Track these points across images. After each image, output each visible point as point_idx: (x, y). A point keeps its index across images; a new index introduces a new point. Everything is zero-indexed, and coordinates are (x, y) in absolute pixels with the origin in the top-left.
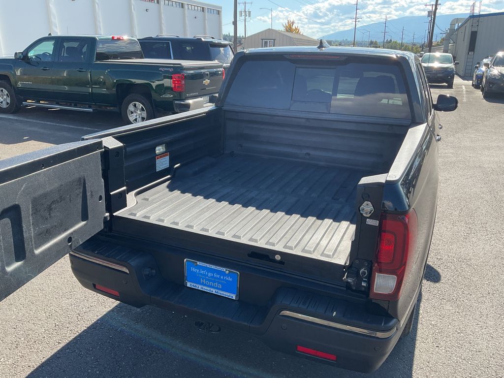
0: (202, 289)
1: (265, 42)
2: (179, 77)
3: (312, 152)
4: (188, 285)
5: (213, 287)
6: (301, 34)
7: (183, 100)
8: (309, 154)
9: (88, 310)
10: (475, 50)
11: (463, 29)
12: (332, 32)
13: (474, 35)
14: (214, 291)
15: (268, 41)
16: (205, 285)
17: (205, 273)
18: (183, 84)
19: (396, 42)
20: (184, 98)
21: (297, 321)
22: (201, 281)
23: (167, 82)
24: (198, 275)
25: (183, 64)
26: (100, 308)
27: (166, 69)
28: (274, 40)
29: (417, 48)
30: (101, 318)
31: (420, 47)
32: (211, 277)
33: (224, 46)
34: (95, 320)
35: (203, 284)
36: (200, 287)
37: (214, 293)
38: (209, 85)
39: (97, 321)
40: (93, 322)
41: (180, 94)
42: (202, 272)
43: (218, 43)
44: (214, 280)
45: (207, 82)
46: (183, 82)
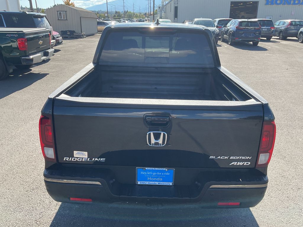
0: (149, 184)
1: (60, 13)
2: (22, 40)
3: (158, 87)
4: (139, 183)
5: (157, 181)
6: (76, 6)
7: (28, 56)
8: (156, 88)
9: (41, 216)
10: (178, 17)
11: (169, 5)
12: (91, 6)
13: (176, 8)
14: (157, 183)
15: (62, 12)
16: (151, 181)
17: (151, 173)
18: (26, 45)
19: (130, 12)
20: (28, 55)
21: (219, 190)
22: (148, 178)
23: (15, 45)
24: (145, 176)
25: (24, 31)
26: (49, 212)
27: (12, 35)
28: (66, 12)
29: (142, 16)
30: (54, 218)
31: (144, 15)
32: (155, 175)
33: (42, 17)
34: (51, 222)
35: (149, 181)
36: (147, 183)
37: (157, 184)
38: (42, 45)
39: (53, 221)
40: (50, 223)
41: (25, 52)
42: (148, 173)
43: (38, 15)
44: (157, 176)
45: (41, 42)
46: (26, 44)
